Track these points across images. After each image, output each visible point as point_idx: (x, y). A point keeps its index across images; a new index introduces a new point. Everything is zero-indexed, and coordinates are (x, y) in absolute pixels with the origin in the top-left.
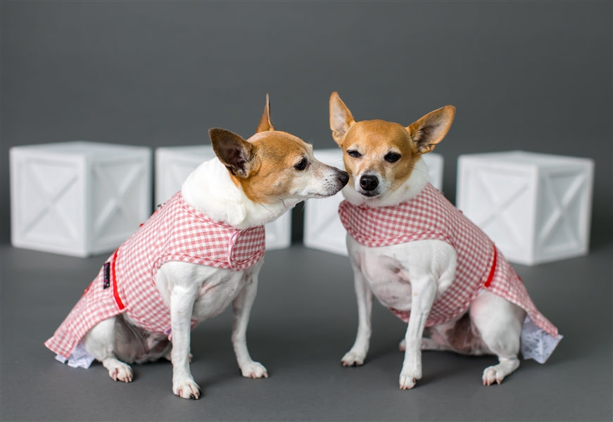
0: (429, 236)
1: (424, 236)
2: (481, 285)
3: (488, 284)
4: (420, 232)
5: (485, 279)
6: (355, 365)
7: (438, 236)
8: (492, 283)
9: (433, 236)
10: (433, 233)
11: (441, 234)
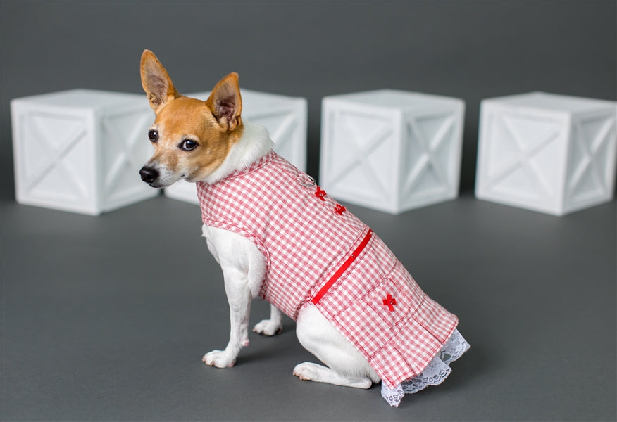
0: (228, 227)
1: (225, 225)
2: (308, 299)
3: (316, 300)
4: (222, 220)
5: (314, 294)
6: (262, 334)
7: (238, 230)
8: (321, 301)
9: (234, 228)
10: (235, 225)
11: (244, 230)
